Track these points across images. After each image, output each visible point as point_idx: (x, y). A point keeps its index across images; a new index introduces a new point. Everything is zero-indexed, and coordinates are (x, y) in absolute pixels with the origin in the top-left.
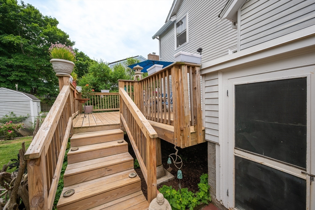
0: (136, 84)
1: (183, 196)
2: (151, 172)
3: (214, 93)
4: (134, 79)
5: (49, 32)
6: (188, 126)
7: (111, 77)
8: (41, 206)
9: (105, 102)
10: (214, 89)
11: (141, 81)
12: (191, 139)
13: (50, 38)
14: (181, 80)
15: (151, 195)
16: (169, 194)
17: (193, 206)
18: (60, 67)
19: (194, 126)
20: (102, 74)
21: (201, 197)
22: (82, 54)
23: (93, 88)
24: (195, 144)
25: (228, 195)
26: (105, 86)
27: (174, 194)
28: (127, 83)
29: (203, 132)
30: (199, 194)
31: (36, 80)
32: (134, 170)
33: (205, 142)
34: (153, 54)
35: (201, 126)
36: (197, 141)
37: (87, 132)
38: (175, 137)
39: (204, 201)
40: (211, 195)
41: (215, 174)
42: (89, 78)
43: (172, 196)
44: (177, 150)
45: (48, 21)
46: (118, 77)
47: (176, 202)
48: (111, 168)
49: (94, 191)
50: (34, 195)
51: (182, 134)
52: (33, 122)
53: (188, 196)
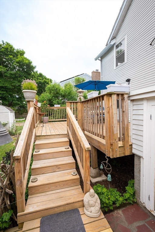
0: (79, 104)
1: (112, 194)
2: (86, 174)
3: (140, 115)
4: (78, 100)
5: (20, 61)
6: (116, 141)
7: (61, 94)
8: (21, 185)
9: (57, 113)
10: (140, 112)
11: (83, 102)
12: (119, 152)
13: (20, 65)
14: (112, 105)
15: (86, 190)
16: (100, 191)
17: (119, 203)
18: (28, 96)
19: (123, 141)
20: (55, 92)
21: (127, 197)
22: (41, 75)
23: (48, 104)
24: (123, 155)
25: (149, 200)
26: (57, 101)
27: (104, 191)
28: (72, 103)
29: (131, 146)
30: (126, 195)
31: (11, 95)
32: (75, 169)
33: (131, 154)
34: (96, 71)
35: (128, 142)
36: (124, 153)
37: (45, 139)
38: (106, 149)
39: (130, 201)
40: (136, 197)
41: (140, 181)
42: (46, 95)
43: (102, 193)
44: (108, 159)
45: (19, 53)
46: (67, 94)
47: (105, 197)
48: (60, 166)
49: (49, 181)
50: (18, 179)
51: (111, 147)
52: (11, 127)
53: (116, 195)
